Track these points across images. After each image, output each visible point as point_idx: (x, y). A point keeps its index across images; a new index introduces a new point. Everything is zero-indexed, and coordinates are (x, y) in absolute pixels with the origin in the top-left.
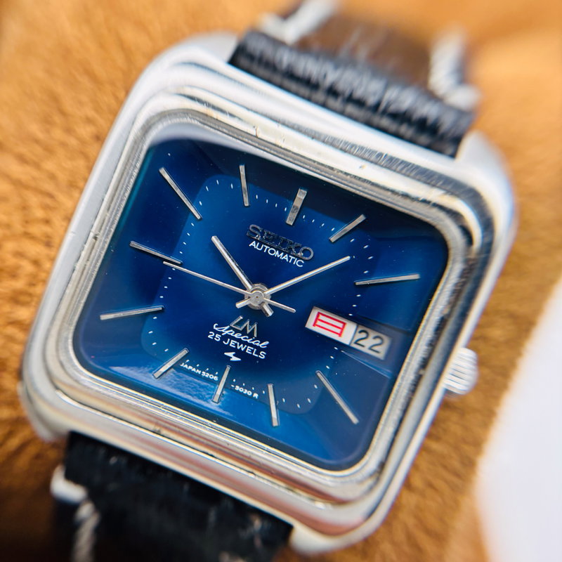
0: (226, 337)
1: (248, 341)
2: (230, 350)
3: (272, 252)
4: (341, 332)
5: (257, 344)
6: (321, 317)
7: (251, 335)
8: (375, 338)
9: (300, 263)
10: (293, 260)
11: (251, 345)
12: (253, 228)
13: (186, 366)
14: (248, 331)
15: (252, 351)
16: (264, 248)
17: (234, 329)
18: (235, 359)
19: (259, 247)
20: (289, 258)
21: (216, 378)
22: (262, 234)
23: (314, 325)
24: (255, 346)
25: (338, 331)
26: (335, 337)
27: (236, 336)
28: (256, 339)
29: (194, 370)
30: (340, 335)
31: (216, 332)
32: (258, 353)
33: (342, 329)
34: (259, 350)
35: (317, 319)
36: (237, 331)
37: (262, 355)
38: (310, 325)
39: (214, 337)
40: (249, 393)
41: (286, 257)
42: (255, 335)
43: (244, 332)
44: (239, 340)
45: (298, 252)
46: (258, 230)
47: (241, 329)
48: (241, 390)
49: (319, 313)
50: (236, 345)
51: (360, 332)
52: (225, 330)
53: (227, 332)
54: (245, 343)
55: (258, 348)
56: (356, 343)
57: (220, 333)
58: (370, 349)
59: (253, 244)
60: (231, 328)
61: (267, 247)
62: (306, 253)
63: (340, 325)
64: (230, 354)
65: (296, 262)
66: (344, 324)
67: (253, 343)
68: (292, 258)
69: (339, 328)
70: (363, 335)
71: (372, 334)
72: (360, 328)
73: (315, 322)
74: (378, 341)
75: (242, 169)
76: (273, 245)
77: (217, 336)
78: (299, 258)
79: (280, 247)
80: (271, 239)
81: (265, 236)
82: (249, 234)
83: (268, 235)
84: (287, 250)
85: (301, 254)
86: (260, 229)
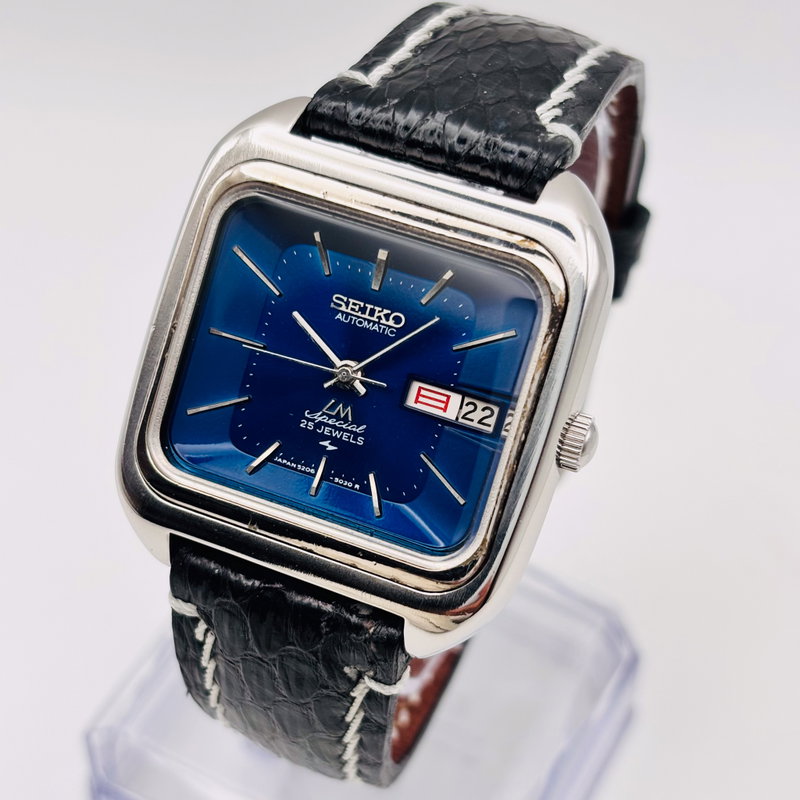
0: (319, 425)
1: (344, 426)
2: (326, 438)
3: (360, 323)
4: (446, 407)
5: (354, 429)
6: (423, 392)
7: (345, 419)
8: (483, 410)
9: (392, 332)
10: (384, 329)
11: (347, 431)
12: (337, 298)
13: (280, 460)
14: (342, 415)
15: (349, 437)
16: (351, 319)
17: (327, 415)
18: (331, 448)
19: (346, 319)
20: (380, 328)
21: (312, 471)
22: (347, 304)
23: (417, 401)
24: (351, 432)
25: (443, 405)
26: (439, 413)
27: (330, 422)
28: (352, 423)
29: (289, 463)
30: (445, 410)
31: (308, 420)
32: (355, 439)
33: (447, 403)
34: (356, 435)
35: (419, 394)
36: (330, 417)
37: (360, 441)
38: (411, 402)
39: (307, 425)
40: (350, 485)
41: (376, 327)
42: (350, 419)
43: (337, 417)
44: (334, 427)
45: (388, 320)
46: (342, 300)
47: (334, 414)
48: (341, 482)
49: (420, 388)
50: (331, 432)
51: (467, 405)
52: (318, 417)
53: (320, 419)
54: (341, 429)
55: (355, 433)
56: (463, 417)
57: (313, 420)
58: (480, 422)
59: (339, 316)
60: (324, 414)
61: (354, 318)
62: (397, 320)
63: (444, 399)
64: (326, 443)
65: (387, 331)
66: (448, 397)
67: (349, 428)
68: (382, 326)
69: (443, 402)
70: (471, 407)
71: (481, 405)
72: (467, 400)
73: (417, 398)
74: (488, 413)
75: (317, 236)
76: (359, 314)
77: (310, 424)
78: (390, 327)
79: (366, 316)
80: (357, 308)
81: (351, 306)
82: (332, 305)
83: (354, 304)
84: (375, 319)
85: (391, 323)
86: (345, 299)
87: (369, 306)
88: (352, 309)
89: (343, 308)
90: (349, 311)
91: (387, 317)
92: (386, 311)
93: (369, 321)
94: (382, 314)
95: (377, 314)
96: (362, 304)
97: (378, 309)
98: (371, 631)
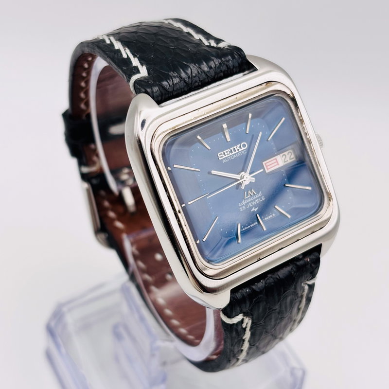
0: (246, 205)
1: (255, 198)
2: (252, 207)
3: (233, 157)
5: (258, 196)
6: (267, 164)
8: (288, 154)
9: (245, 151)
11: (257, 199)
12: (220, 155)
13: (243, 229)
14: (252, 194)
15: (259, 200)
18: (256, 209)
19: (227, 160)
20: (240, 154)
21: (256, 223)
23: (268, 169)
24: (258, 198)
25: (276, 164)
26: (277, 167)
27: (249, 201)
28: (256, 195)
29: (247, 228)
30: (278, 164)
31: (242, 206)
32: (261, 199)
33: (277, 162)
34: (260, 197)
35: (267, 166)
36: (248, 199)
37: (263, 198)
38: (267, 171)
39: (243, 209)
40: (271, 216)
44: (252, 201)
47: (249, 196)
48: (267, 218)
49: (265, 164)
50: (252, 204)
52: (244, 202)
54: (254, 200)
57: (243, 205)
58: (290, 159)
59: (224, 161)
60: (245, 200)
61: (230, 157)
62: (244, 146)
63: (275, 161)
64: (253, 209)
65: (243, 153)
66: (276, 159)
68: (240, 152)
69: (275, 162)
70: (284, 157)
71: (286, 153)
72: (281, 155)
73: (267, 168)
74: (290, 154)
75: (199, 137)
76: (231, 154)
77: (243, 207)
78: (243, 150)
79: (234, 153)
80: (228, 153)
81: (226, 154)
82: (220, 159)
83: (227, 152)
84: (237, 151)
85: (243, 149)
86: (222, 153)
87: (232, 149)
88: (228, 154)
89: (224, 157)
90: (227, 156)
91: (240, 147)
92: (238, 146)
93: (235, 154)
94: (238, 148)
95: (236, 150)
96: (229, 150)
97: (235, 147)
98: (308, 260)
